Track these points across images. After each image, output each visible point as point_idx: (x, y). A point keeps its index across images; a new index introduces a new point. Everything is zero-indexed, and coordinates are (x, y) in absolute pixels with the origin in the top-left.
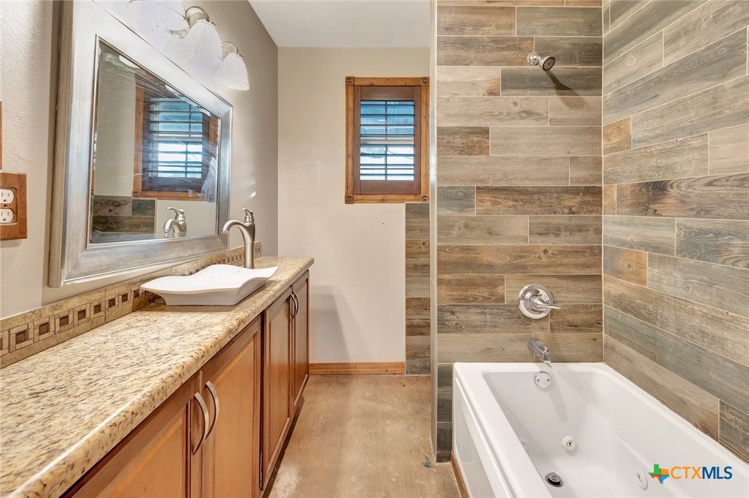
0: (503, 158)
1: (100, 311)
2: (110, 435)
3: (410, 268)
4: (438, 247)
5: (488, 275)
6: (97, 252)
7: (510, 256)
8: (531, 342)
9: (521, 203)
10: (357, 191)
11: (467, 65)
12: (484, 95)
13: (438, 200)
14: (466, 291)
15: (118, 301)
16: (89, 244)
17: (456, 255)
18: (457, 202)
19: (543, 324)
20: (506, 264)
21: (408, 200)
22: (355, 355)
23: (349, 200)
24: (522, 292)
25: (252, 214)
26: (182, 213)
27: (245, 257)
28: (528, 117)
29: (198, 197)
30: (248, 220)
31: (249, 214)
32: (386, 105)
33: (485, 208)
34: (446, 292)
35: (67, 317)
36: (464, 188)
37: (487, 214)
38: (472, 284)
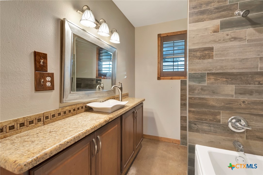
0: (221, 60)
1: (75, 111)
2: (59, 147)
3: (182, 105)
4: (189, 97)
5: (212, 111)
6: (73, 94)
7: (224, 103)
8: (234, 142)
9: (230, 80)
10: (161, 75)
11: (203, 21)
12: (211, 33)
13: (189, 79)
14: (202, 116)
15: (80, 108)
16: (71, 92)
17: (197, 101)
18: (197, 79)
19: (242, 135)
20: (222, 106)
21: (182, 79)
22: (161, 134)
23: (159, 78)
24: (230, 119)
25: (121, 83)
26: (103, 83)
27: (119, 98)
28: (234, 40)
29: (105, 78)
30: (120, 85)
31: (120, 84)
32: (174, 42)
33: (211, 82)
34: (192, 116)
35: (66, 112)
36: (201, 73)
37: (212, 84)
38: (205, 113)
